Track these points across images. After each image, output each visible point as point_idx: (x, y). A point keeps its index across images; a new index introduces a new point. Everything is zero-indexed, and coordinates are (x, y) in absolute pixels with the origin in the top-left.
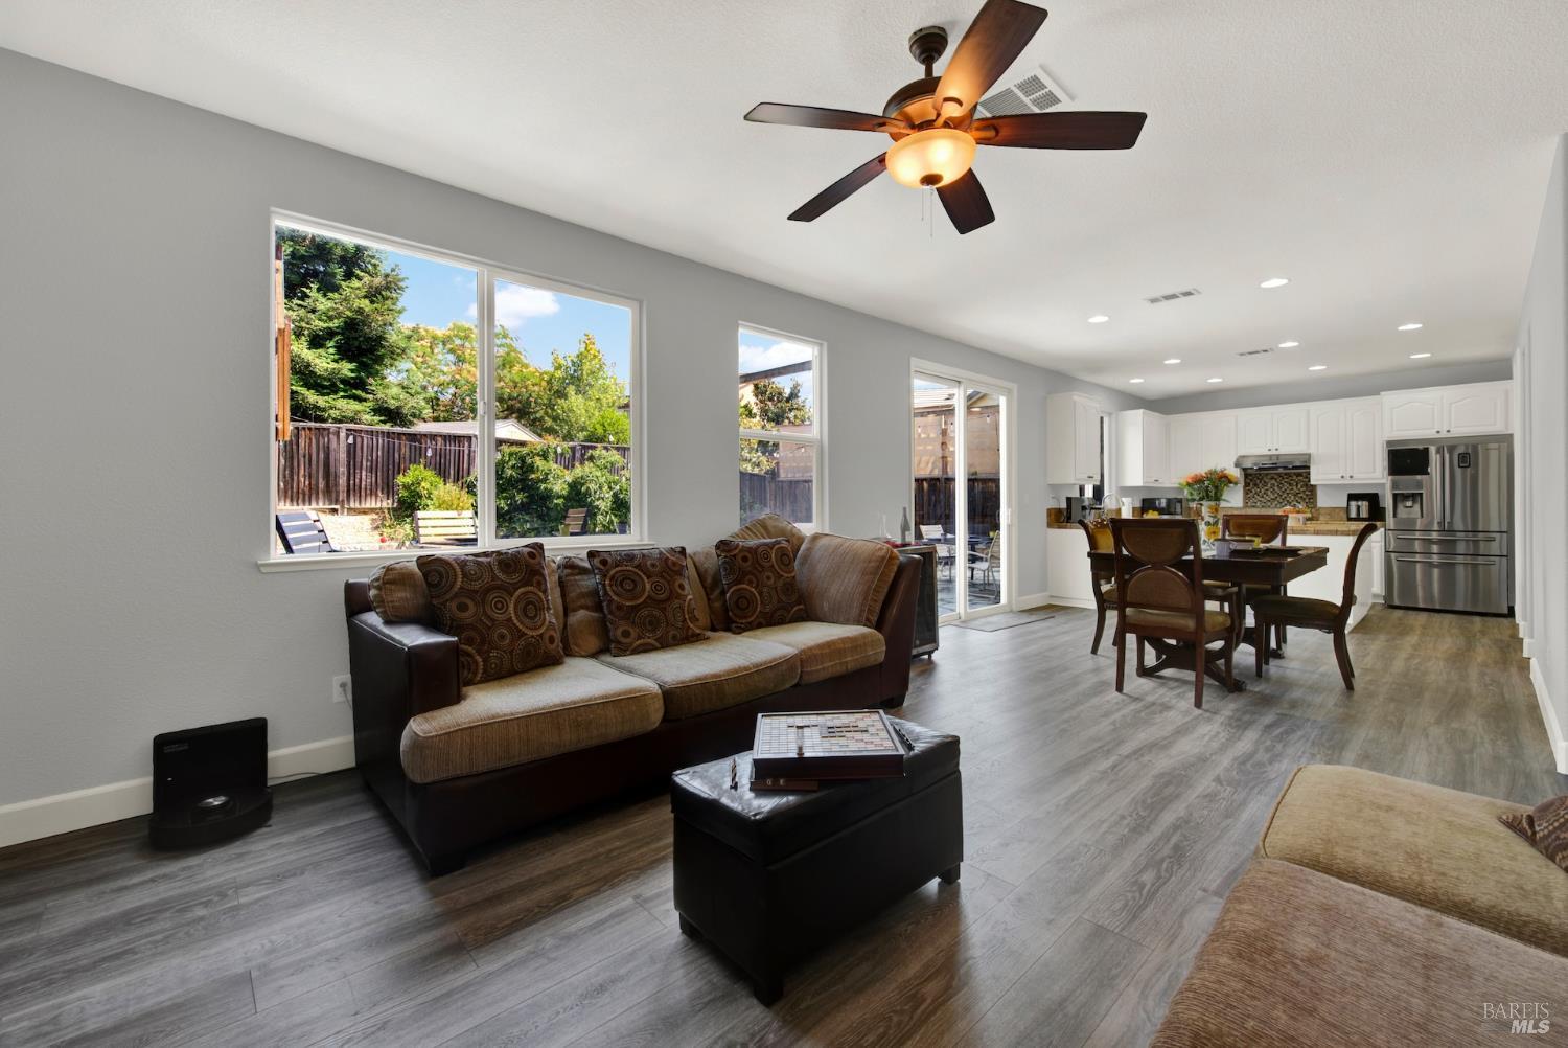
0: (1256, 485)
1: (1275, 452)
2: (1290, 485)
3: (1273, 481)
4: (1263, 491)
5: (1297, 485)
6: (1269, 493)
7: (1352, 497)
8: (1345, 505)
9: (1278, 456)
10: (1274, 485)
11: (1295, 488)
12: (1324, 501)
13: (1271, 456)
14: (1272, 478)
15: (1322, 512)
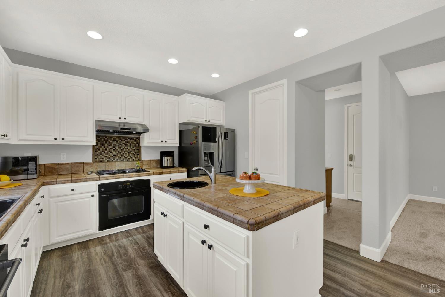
0: (103, 145)
1: (123, 120)
2: (126, 145)
3: (115, 143)
4: (108, 149)
5: (130, 146)
6: (112, 150)
7: (163, 154)
8: (159, 159)
9: (124, 123)
10: (115, 145)
11: (129, 148)
12: (145, 156)
13: (119, 123)
14: (114, 140)
15: (144, 163)
